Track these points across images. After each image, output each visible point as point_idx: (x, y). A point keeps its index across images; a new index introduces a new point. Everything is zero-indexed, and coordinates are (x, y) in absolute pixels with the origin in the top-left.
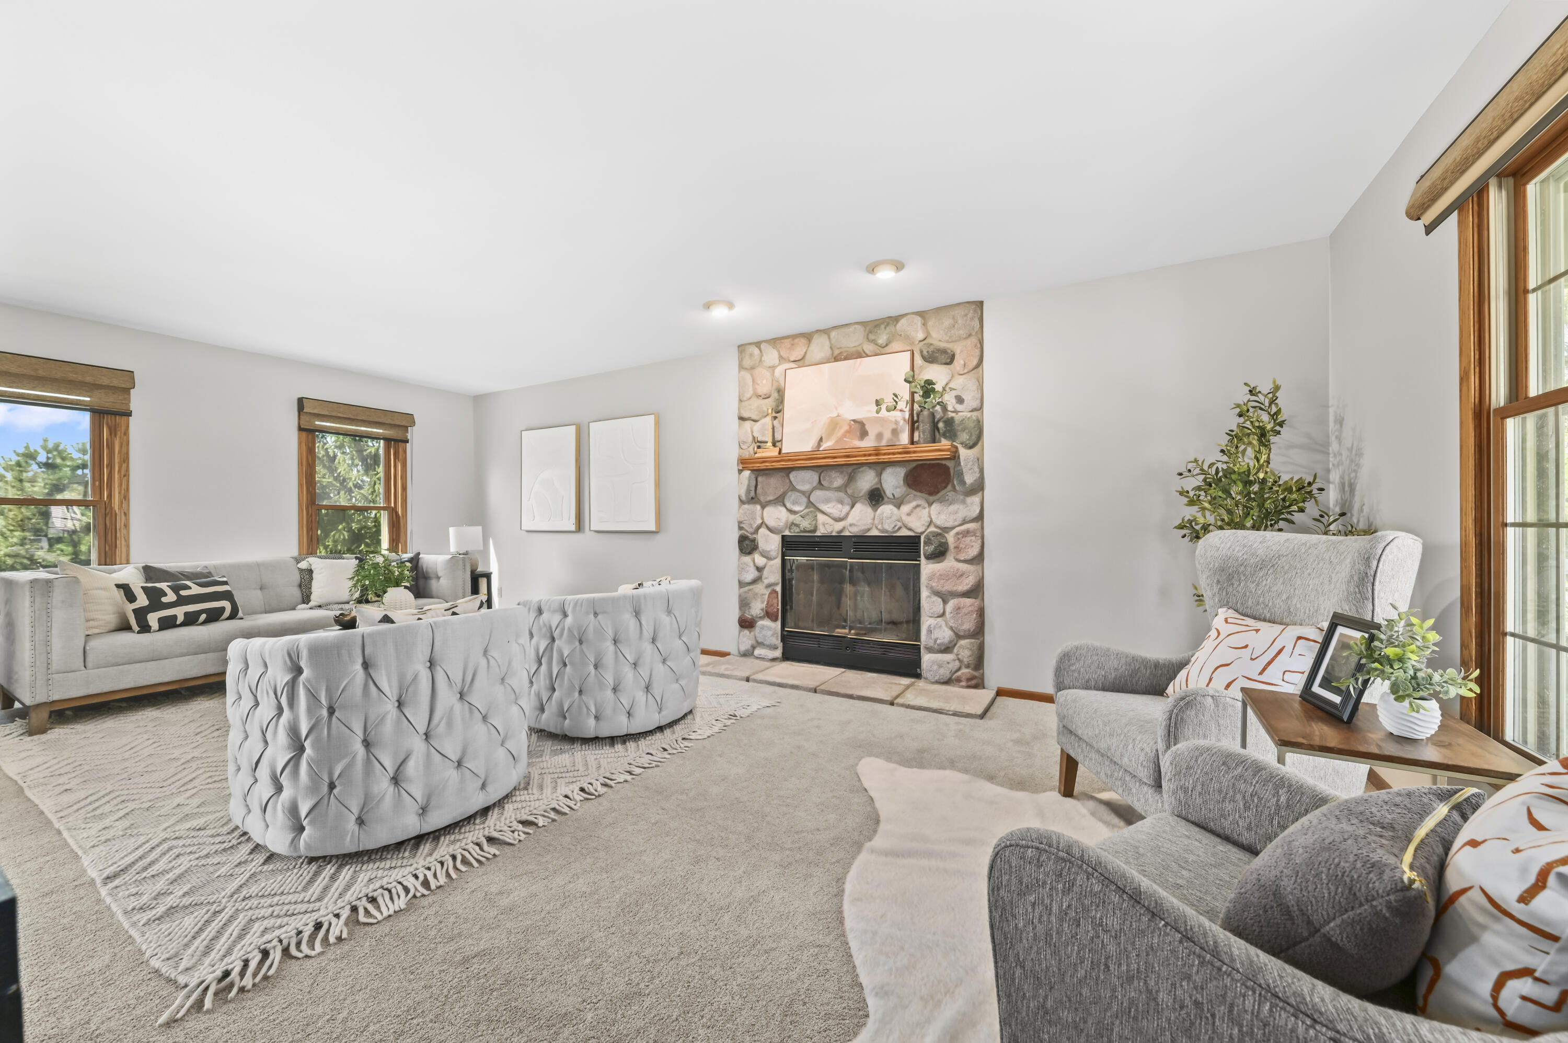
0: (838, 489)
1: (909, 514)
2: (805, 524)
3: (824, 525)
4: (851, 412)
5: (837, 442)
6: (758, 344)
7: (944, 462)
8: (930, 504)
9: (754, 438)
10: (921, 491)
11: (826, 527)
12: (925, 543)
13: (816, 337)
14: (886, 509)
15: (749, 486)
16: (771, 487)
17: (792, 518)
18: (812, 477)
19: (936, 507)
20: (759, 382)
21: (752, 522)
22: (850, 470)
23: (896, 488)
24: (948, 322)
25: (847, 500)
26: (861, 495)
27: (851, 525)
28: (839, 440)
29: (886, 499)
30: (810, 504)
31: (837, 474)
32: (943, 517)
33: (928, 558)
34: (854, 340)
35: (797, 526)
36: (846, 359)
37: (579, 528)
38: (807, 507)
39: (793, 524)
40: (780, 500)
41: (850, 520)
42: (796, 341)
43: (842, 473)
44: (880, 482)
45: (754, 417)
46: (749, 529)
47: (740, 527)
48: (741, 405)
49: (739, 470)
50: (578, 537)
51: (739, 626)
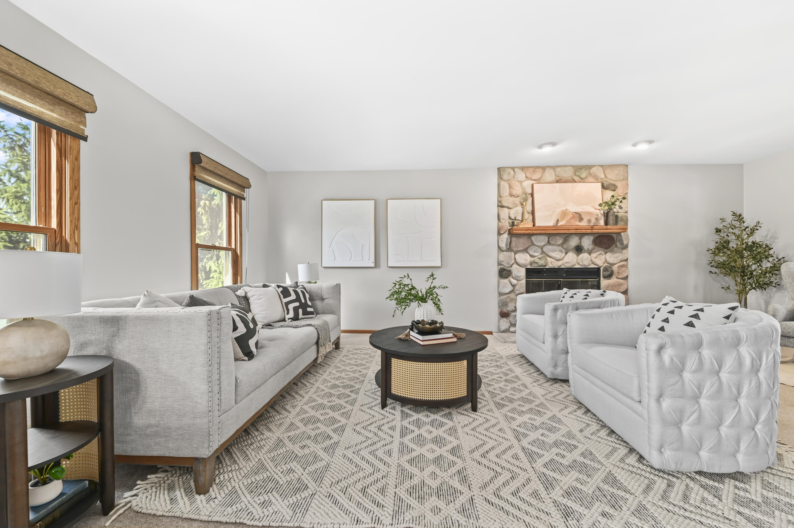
0: (558, 245)
1: (596, 258)
2: (542, 262)
3: (551, 263)
4: (573, 208)
5: (567, 222)
6: (513, 168)
7: (611, 234)
8: (606, 253)
9: (509, 216)
10: (602, 247)
11: (552, 264)
12: (604, 271)
13: (547, 169)
14: (584, 256)
15: (507, 242)
16: (520, 243)
17: (532, 259)
18: (545, 238)
19: (609, 255)
20: (515, 188)
21: (510, 261)
22: (565, 236)
23: (590, 245)
24: (617, 172)
25: (564, 251)
26: (571, 248)
27: (566, 263)
28: (568, 221)
29: (583, 251)
30: (543, 252)
31: (560, 238)
32: (612, 259)
33: (605, 277)
34: (568, 173)
35: (537, 263)
36: (564, 182)
37: (377, 264)
38: (541, 254)
39: (534, 262)
40: (525, 250)
41: (566, 260)
42: (537, 170)
43: (561, 237)
44: (580, 242)
45: (510, 206)
46: (506, 265)
47: (499, 264)
48: (500, 199)
49: (499, 234)
50: (376, 270)
51: (500, 316)
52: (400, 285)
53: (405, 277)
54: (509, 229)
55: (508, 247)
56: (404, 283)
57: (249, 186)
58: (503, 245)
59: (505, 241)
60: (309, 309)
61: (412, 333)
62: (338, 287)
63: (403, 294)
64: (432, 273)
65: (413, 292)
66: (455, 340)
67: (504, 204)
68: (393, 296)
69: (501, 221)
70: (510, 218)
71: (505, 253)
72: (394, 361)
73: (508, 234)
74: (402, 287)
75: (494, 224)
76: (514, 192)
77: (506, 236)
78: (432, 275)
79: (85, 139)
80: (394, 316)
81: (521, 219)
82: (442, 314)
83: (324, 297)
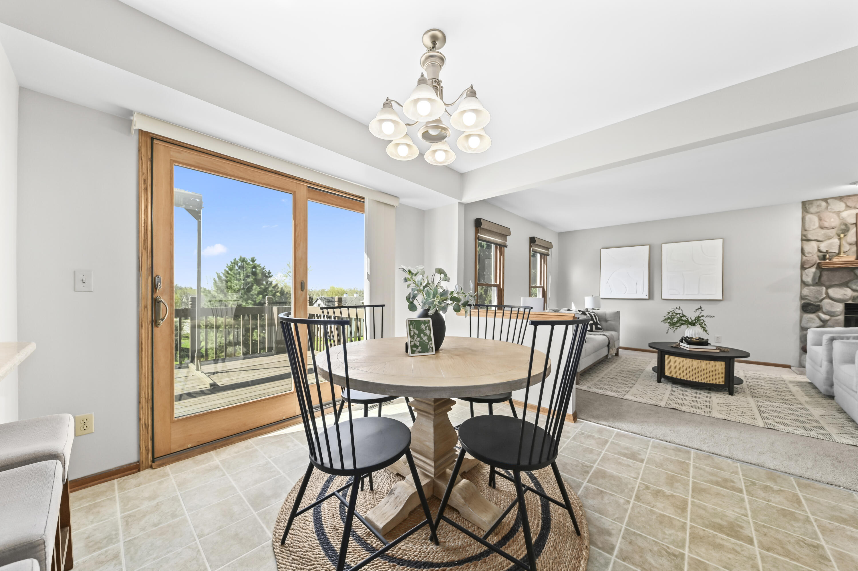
6: (826, 200)
9: (818, 249)
15: (814, 276)
16: (836, 277)
17: (856, 294)
20: (828, 220)
21: (818, 296)
37: (651, 296)
40: (845, 285)
45: (820, 239)
46: (812, 299)
47: (802, 298)
48: (805, 233)
49: (803, 268)
50: (650, 302)
51: (802, 351)
52: (673, 313)
53: (677, 308)
54: (819, 263)
55: (817, 281)
56: (676, 312)
57: (552, 247)
58: (809, 279)
59: (811, 275)
60: (599, 326)
61: (681, 344)
62: (618, 313)
63: (675, 320)
64: (700, 307)
65: (684, 318)
66: (718, 351)
67: (810, 237)
68: (667, 320)
69: (807, 255)
70: (819, 251)
71: (812, 287)
72: (667, 357)
73: (817, 268)
74: (674, 315)
75: (797, 258)
76: (826, 224)
77: (813, 269)
78: (701, 308)
79: (506, 247)
80: (667, 332)
81: (837, 252)
82: (708, 334)
83: (608, 320)
